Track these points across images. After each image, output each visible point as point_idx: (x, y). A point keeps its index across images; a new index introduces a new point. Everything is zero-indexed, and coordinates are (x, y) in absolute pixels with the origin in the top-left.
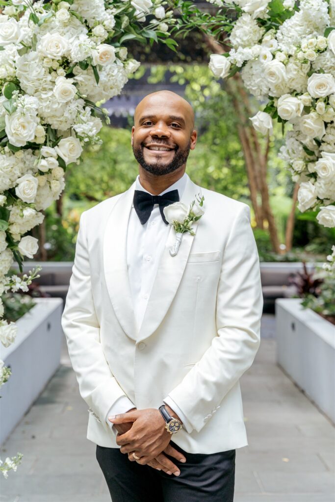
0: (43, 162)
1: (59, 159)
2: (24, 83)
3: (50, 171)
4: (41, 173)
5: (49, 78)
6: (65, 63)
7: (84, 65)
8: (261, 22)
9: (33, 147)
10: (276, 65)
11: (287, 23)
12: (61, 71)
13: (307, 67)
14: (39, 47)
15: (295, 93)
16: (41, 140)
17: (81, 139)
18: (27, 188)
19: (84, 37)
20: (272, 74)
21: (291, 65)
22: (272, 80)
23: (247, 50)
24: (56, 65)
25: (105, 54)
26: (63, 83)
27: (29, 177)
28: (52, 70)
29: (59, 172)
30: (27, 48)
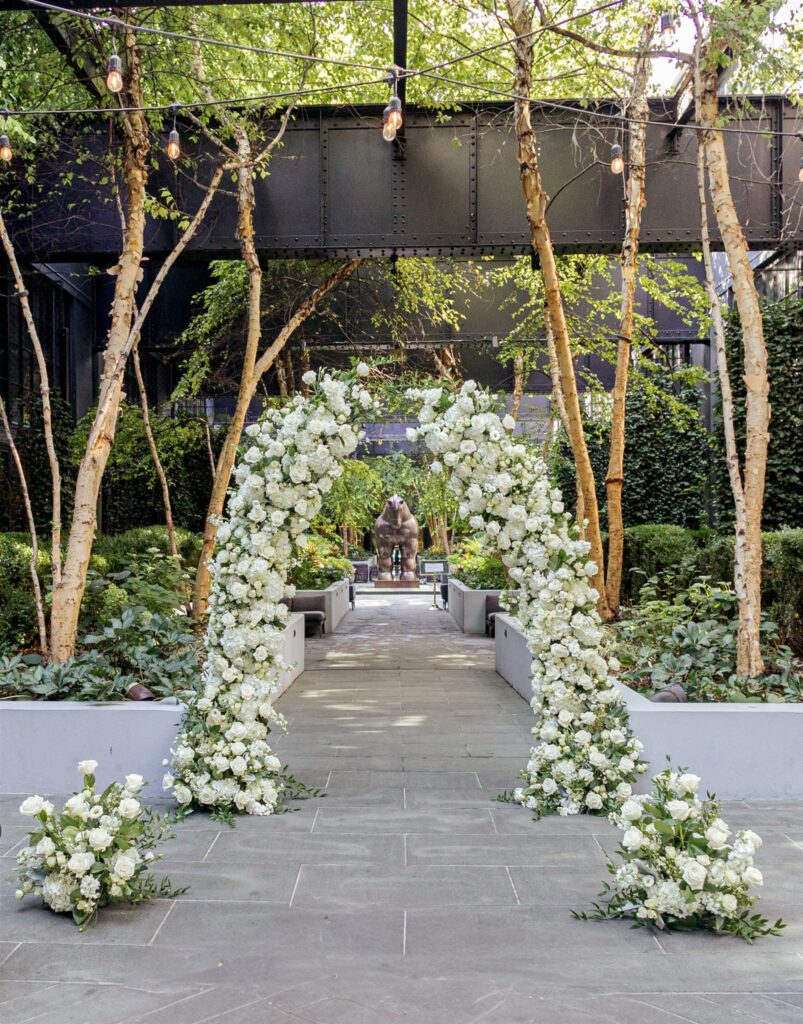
0: (310, 492)
1: (319, 490)
2: (299, 447)
3: (314, 497)
4: (309, 498)
5: (314, 444)
6: (323, 436)
7: (334, 437)
8: (436, 409)
9: (305, 483)
10: (443, 435)
11: (450, 410)
12: (320, 441)
13: (461, 436)
14: (308, 428)
15: (455, 451)
16: (309, 480)
17: (332, 478)
18: (301, 507)
19: (333, 422)
20: (440, 440)
21: (452, 435)
22: (440, 444)
23: (427, 426)
24: (317, 438)
25: (345, 429)
26: (322, 448)
27: (302, 500)
28: (315, 440)
29: (319, 498)
30: (301, 428)
